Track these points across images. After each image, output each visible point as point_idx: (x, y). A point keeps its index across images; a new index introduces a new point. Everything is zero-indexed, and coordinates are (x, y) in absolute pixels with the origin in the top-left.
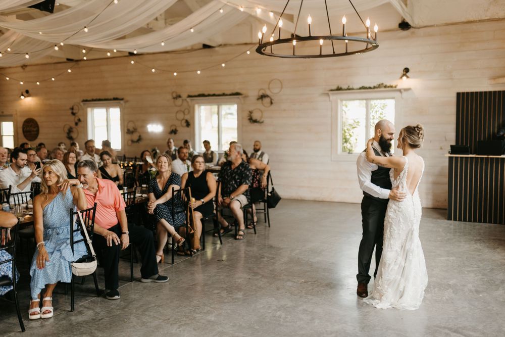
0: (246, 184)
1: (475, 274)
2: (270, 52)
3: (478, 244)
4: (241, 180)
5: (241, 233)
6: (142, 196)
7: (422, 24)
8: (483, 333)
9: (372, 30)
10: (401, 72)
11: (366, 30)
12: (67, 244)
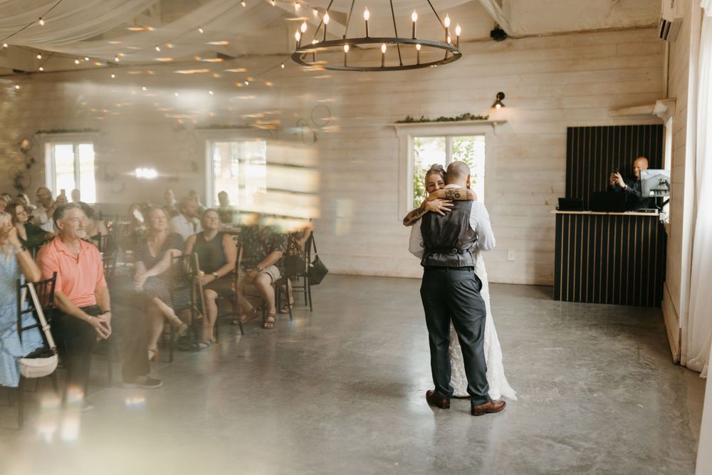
0: (280, 250)
1: (589, 368)
2: (312, 60)
3: (593, 331)
5: (271, 319)
6: (125, 266)
7: (522, 33)
8: (597, 443)
9: (453, 33)
10: (494, 98)
11: (445, 32)
12: (13, 332)
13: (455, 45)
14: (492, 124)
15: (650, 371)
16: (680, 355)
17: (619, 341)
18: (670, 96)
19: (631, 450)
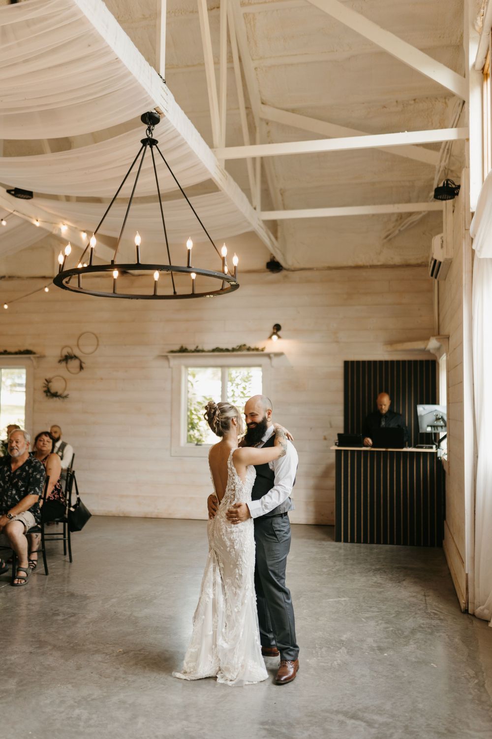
0: (35, 493)
1: (377, 622)
2: (77, 286)
3: (378, 576)
4: (26, 489)
5: (23, 574)
7: (297, 266)
8: (393, 716)
9: (231, 263)
10: (270, 330)
11: (221, 261)
13: (232, 276)
14: (268, 355)
15: (438, 622)
16: (467, 602)
17: (405, 587)
18: (442, 333)
19: (429, 722)
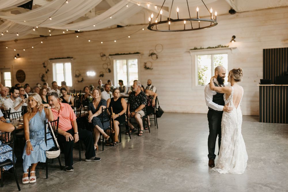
0: (144, 104)
1: (276, 153)
2: (156, 29)
3: (277, 136)
4: (141, 102)
5: (142, 132)
6: (84, 113)
7: (242, 10)
8: (282, 186)
9: (214, 15)
10: (231, 38)
11: (210, 15)
12: (43, 141)
13: (215, 20)
14: (230, 49)
